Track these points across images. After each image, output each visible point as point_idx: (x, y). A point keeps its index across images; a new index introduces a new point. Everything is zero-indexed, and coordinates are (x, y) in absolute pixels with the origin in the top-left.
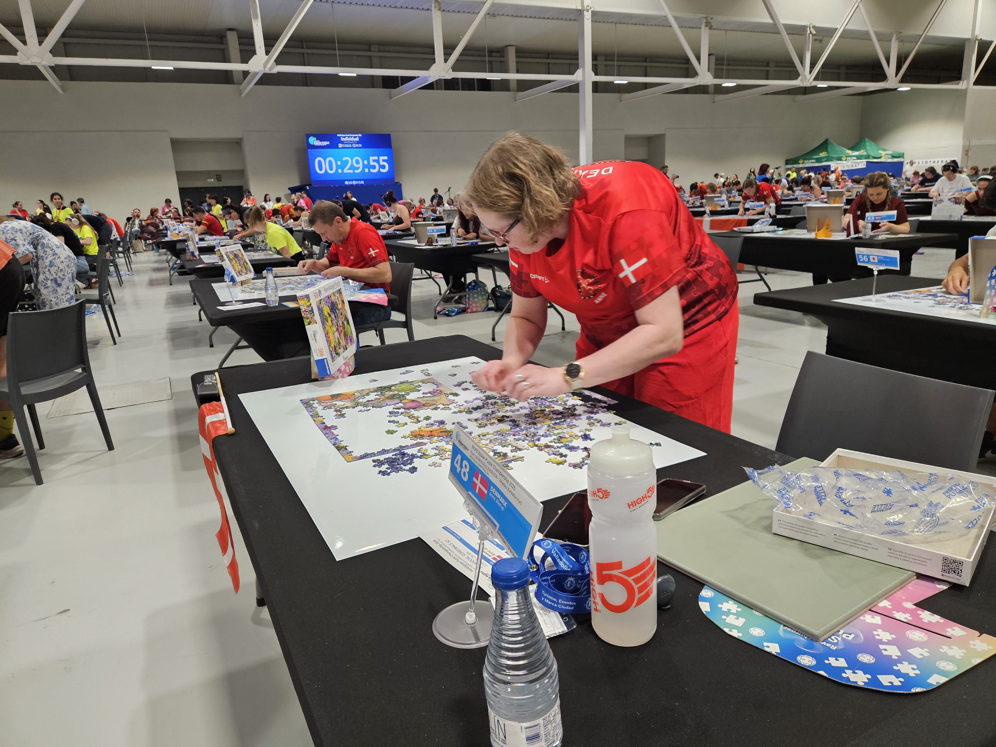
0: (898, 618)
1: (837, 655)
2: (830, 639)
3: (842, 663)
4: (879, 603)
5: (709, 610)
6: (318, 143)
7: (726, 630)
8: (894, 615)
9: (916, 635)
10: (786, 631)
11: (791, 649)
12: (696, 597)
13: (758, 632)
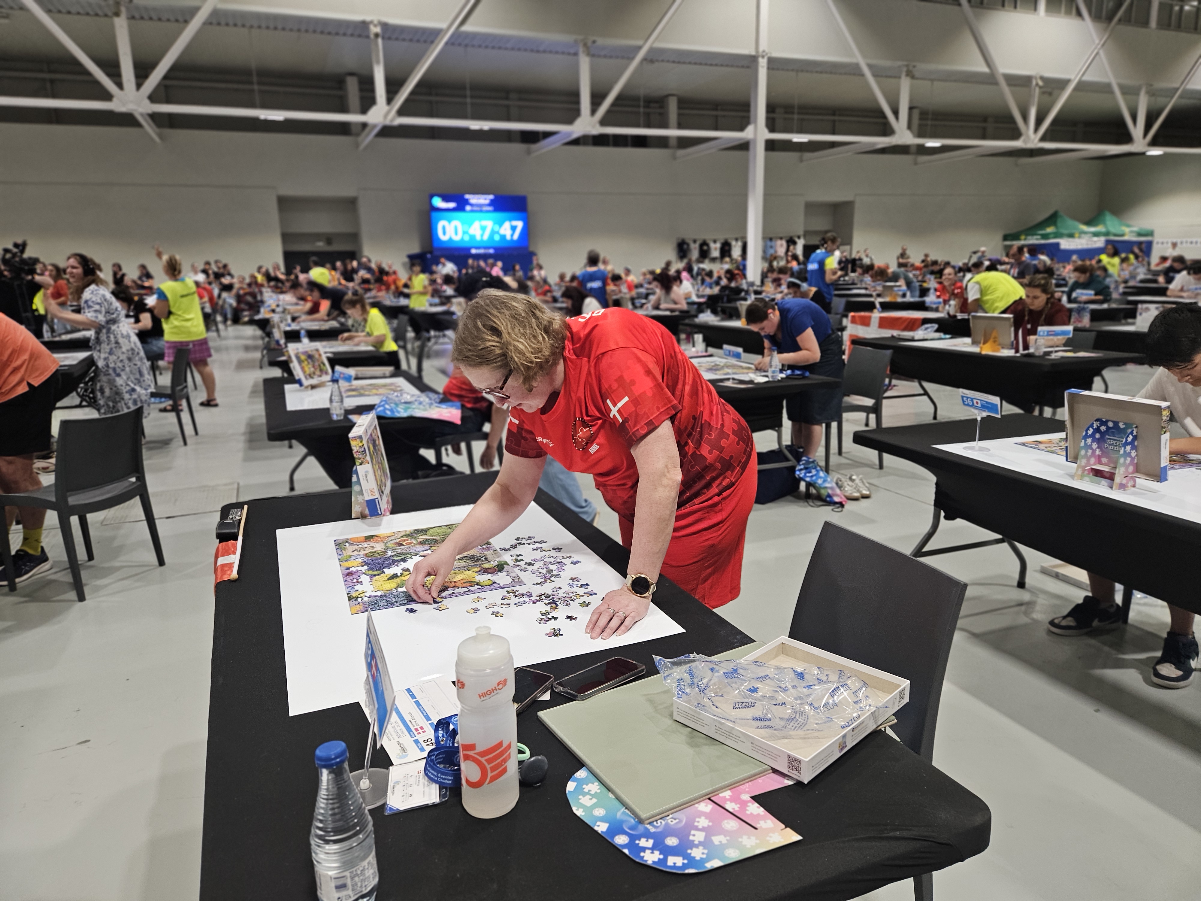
0: (727, 808)
1: (647, 835)
2: (655, 823)
3: (650, 843)
4: (723, 793)
5: (572, 790)
6: (443, 205)
7: (574, 809)
8: (726, 805)
9: (731, 824)
10: (624, 813)
11: (616, 829)
12: (569, 776)
13: (600, 812)
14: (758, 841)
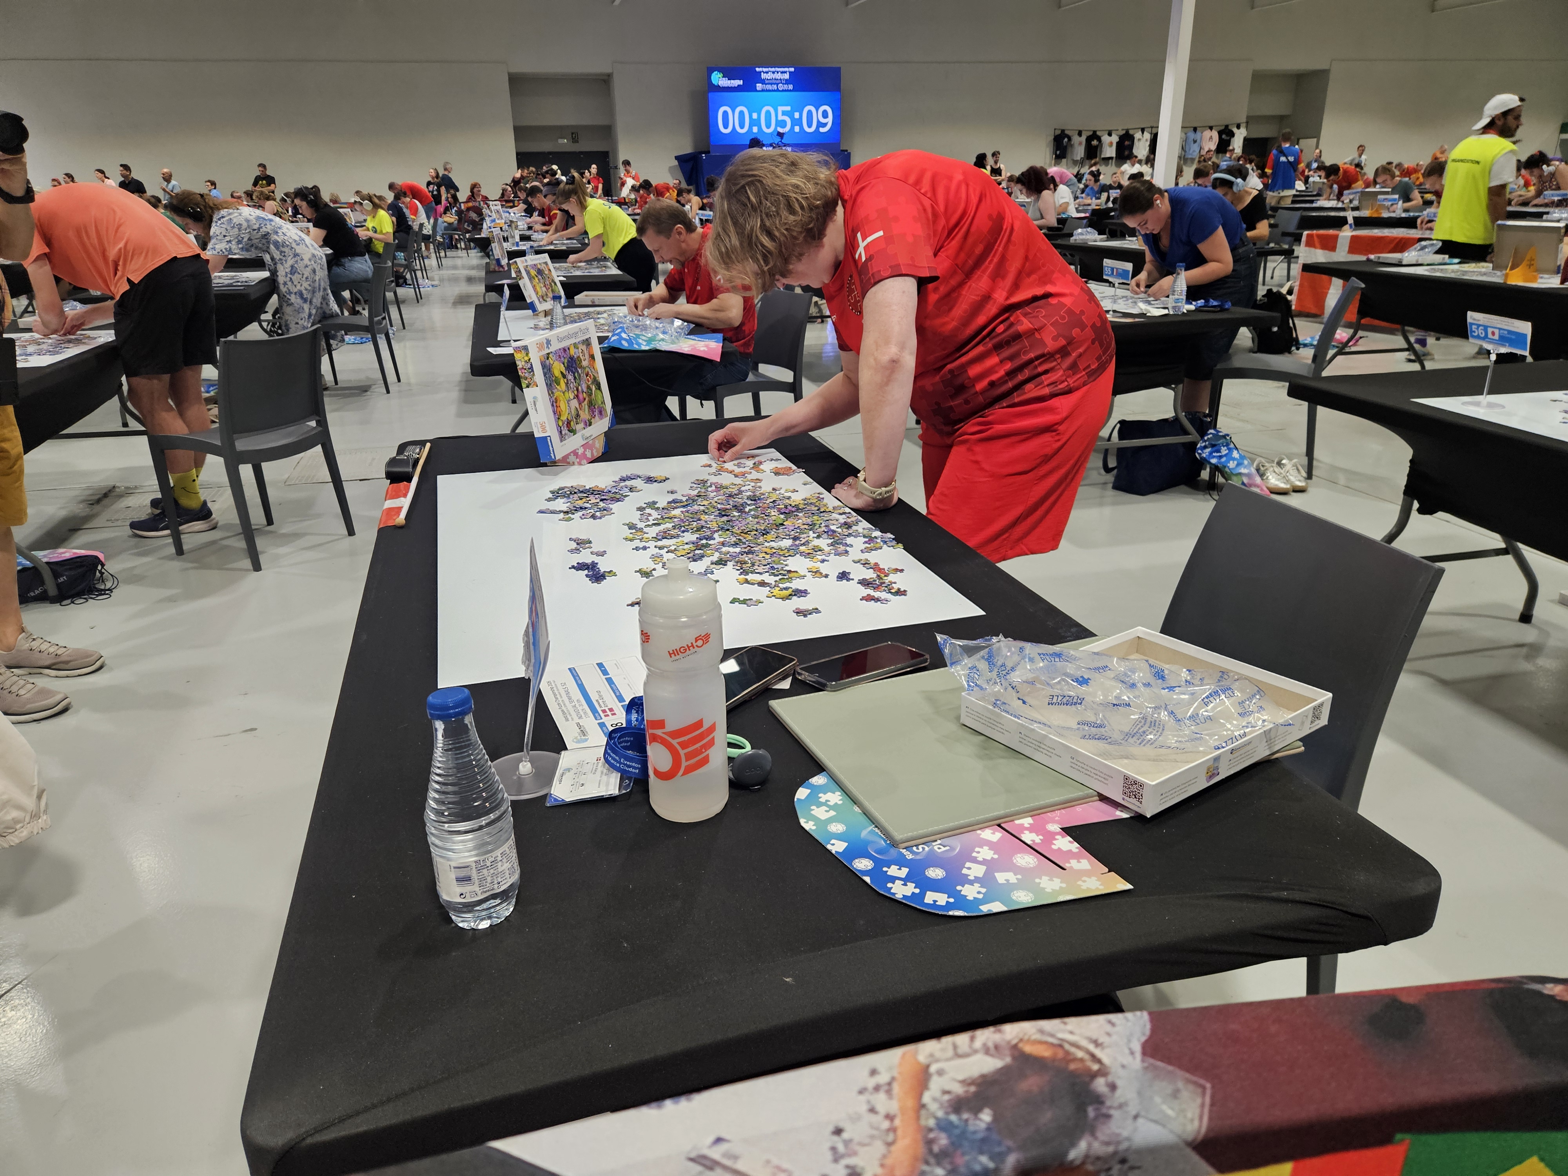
0: (1023, 839)
1: (901, 862)
2: (914, 848)
3: (904, 872)
4: (1019, 819)
5: (803, 798)
6: (724, 82)
7: (802, 821)
8: (1022, 835)
9: (1027, 860)
10: (872, 832)
11: (858, 850)
12: (802, 781)
13: (837, 828)
14: (1064, 885)
